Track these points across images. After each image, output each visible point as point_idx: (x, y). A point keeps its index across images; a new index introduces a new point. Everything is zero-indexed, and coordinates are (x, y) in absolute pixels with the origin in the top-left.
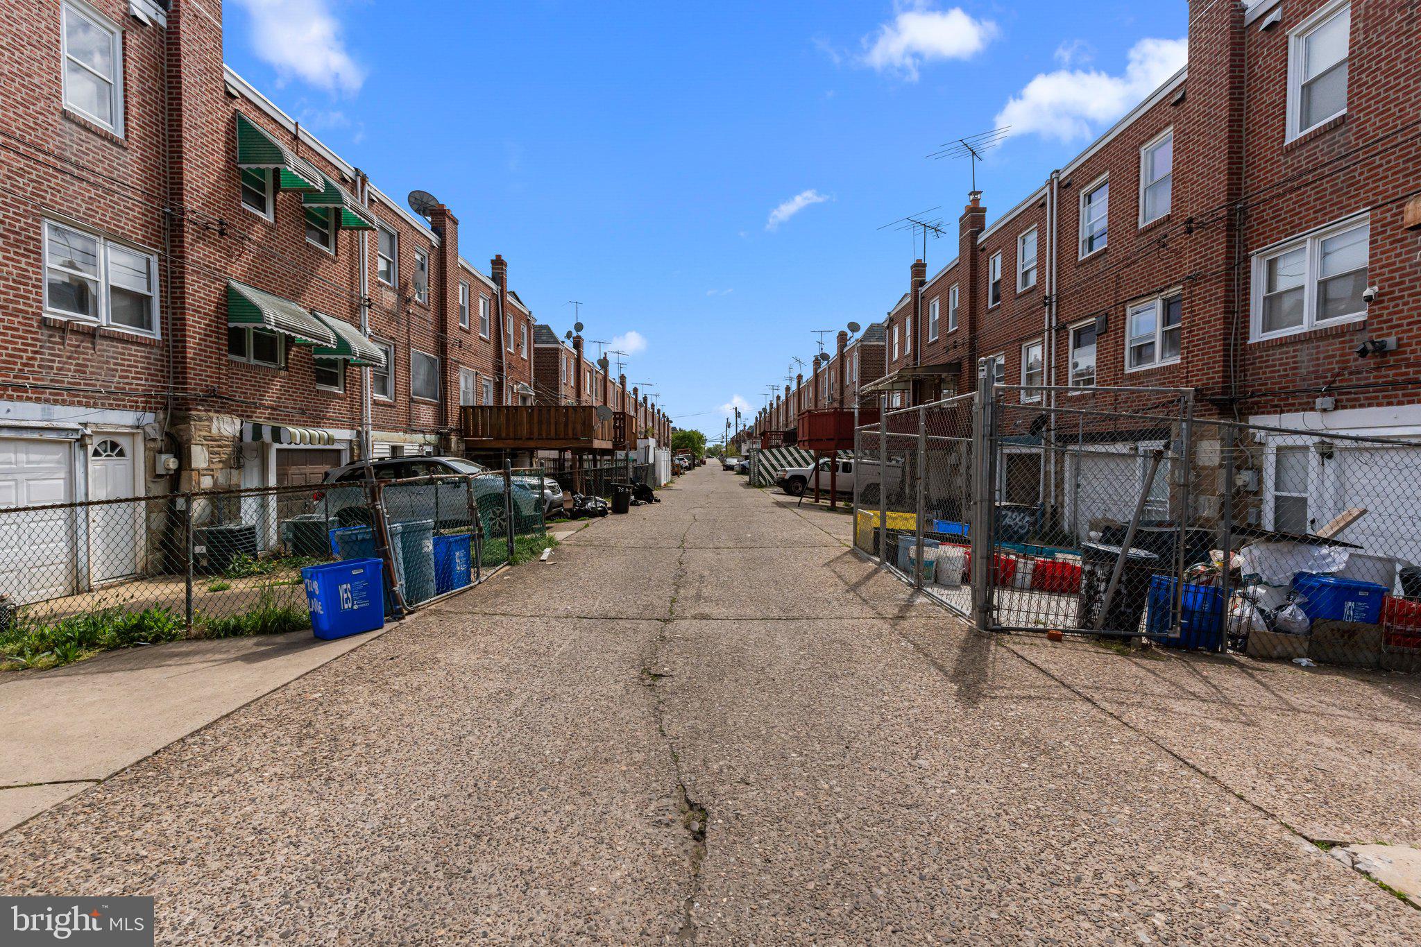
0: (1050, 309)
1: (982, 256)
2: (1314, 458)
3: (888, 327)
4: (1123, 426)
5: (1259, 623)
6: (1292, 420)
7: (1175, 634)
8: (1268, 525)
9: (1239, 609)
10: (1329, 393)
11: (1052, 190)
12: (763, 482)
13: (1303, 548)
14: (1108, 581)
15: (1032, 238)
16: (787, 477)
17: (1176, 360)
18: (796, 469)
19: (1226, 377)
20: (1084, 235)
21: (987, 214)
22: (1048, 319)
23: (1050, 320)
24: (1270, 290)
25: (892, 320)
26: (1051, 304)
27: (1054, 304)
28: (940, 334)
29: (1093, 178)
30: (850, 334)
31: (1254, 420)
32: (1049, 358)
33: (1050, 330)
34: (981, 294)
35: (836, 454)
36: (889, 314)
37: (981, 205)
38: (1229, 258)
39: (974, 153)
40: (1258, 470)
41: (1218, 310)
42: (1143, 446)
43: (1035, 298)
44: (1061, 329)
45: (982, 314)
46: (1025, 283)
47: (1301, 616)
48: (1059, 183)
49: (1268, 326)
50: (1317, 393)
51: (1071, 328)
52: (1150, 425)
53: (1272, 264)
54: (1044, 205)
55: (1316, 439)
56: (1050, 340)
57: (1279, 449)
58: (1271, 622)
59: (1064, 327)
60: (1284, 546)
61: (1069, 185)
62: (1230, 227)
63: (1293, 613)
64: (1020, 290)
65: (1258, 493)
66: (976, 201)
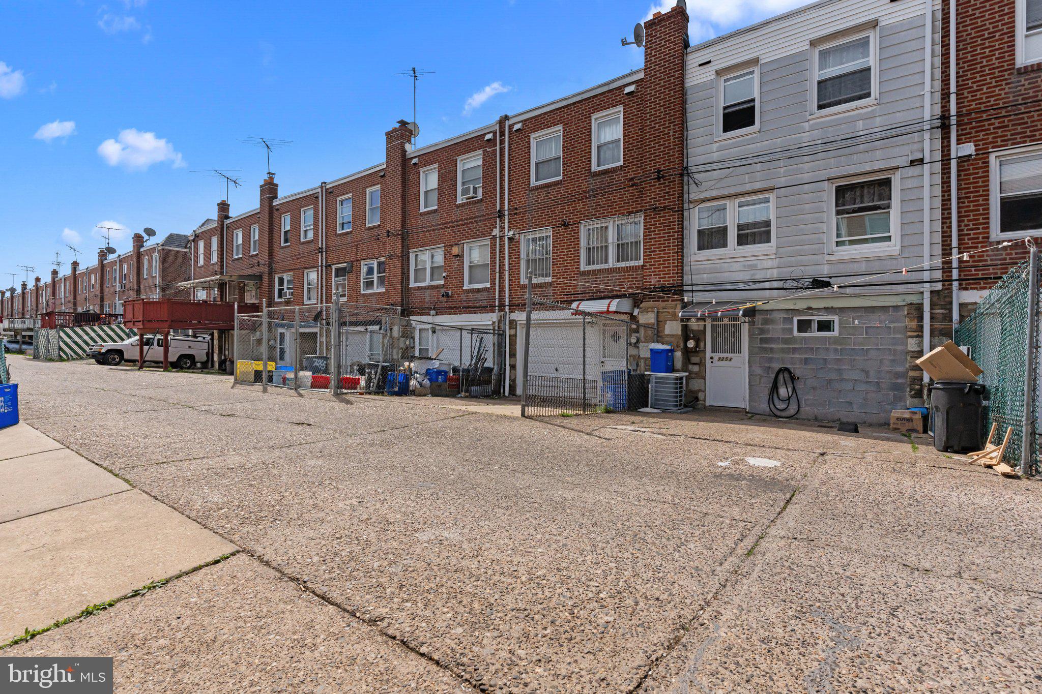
0: (322, 256)
1: (276, 214)
2: (430, 332)
3: (194, 240)
4: (360, 319)
5: (418, 386)
6: (424, 318)
7: (396, 389)
8: (417, 354)
9: (413, 383)
10: (434, 309)
11: (322, 191)
12: (65, 357)
13: (428, 361)
14: (376, 375)
15: (310, 213)
16: (104, 350)
17: (383, 290)
18: (110, 345)
19: (402, 300)
20: (339, 221)
21: (279, 189)
22: (321, 260)
23: (322, 260)
24: (416, 266)
25: (197, 237)
26: (322, 252)
27: (324, 253)
28: (243, 254)
29: (344, 194)
30: (146, 237)
31: (411, 318)
32: (322, 281)
33: (322, 266)
34: (276, 235)
35: (168, 333)
36: (194, 231)
37: (275, 181)
38: (403, 251)
39: (268, 148)
40: (413, 338)
41: (399, 271)
42: (370, 328)
43: (312, 246)
44: (328, 266)
45: (276, 248)
46: (305, 237)
47: (428, 382)
48: (326, 189)
49: (416, 281)
50: (431, 309)
51: (334, 267)
52: (373, 319)
53: (416, 256)
54: (317, 197)
55: (430, 326)
56: (322, 271)
57: (420, 330)
58: (421, 385)
59: (330, 266)
60: (423, 361)
61: (331, 192)
62: (403, 238)
63: (426, 382)
64: (302, 240)
65: (413, 347)
66: (272, 179)
